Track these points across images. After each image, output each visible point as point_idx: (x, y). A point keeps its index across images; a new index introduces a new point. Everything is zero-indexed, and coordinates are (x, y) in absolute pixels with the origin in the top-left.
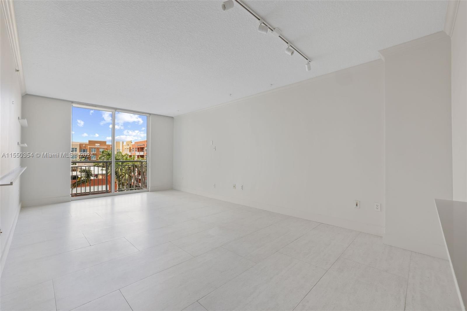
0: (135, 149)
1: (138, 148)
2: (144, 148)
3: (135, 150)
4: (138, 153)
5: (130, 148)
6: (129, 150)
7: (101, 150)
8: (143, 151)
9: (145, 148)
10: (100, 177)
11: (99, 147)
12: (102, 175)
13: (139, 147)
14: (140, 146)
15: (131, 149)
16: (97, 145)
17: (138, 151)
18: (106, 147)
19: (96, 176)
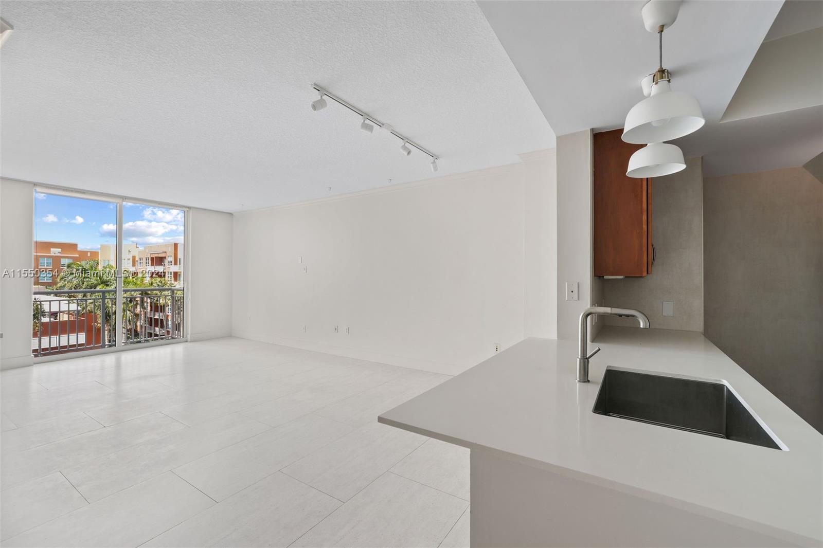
0: (144, 260)
1: (152, 259)
2: (165, 258)
3: (144, 263)
4: (152, 269)
5: (134, 258)
6: (131, 261)
7: (65, 262)
8: (162, 265)
9: (167, 257)
10: (65, 318)
11: (59, 255)
12: (69, 313)
13: (154, 256)
14: (157, 255)
15: (136, 260)
16: (55, 251)
17: (152, 265)
18: (78, 256)
19: (54, 315)
